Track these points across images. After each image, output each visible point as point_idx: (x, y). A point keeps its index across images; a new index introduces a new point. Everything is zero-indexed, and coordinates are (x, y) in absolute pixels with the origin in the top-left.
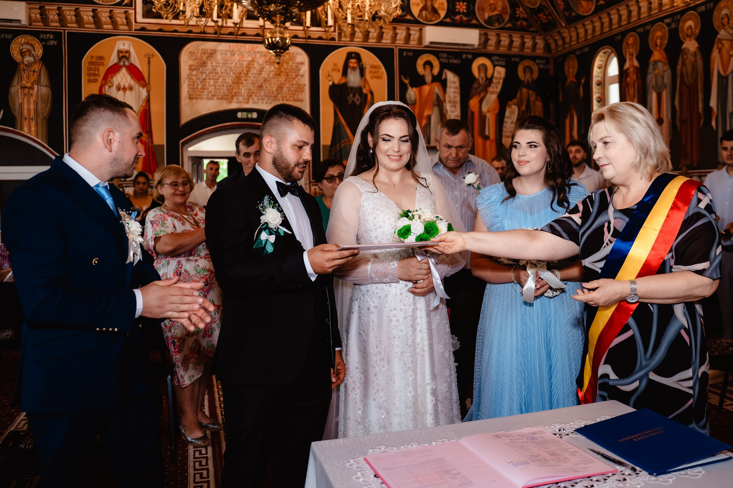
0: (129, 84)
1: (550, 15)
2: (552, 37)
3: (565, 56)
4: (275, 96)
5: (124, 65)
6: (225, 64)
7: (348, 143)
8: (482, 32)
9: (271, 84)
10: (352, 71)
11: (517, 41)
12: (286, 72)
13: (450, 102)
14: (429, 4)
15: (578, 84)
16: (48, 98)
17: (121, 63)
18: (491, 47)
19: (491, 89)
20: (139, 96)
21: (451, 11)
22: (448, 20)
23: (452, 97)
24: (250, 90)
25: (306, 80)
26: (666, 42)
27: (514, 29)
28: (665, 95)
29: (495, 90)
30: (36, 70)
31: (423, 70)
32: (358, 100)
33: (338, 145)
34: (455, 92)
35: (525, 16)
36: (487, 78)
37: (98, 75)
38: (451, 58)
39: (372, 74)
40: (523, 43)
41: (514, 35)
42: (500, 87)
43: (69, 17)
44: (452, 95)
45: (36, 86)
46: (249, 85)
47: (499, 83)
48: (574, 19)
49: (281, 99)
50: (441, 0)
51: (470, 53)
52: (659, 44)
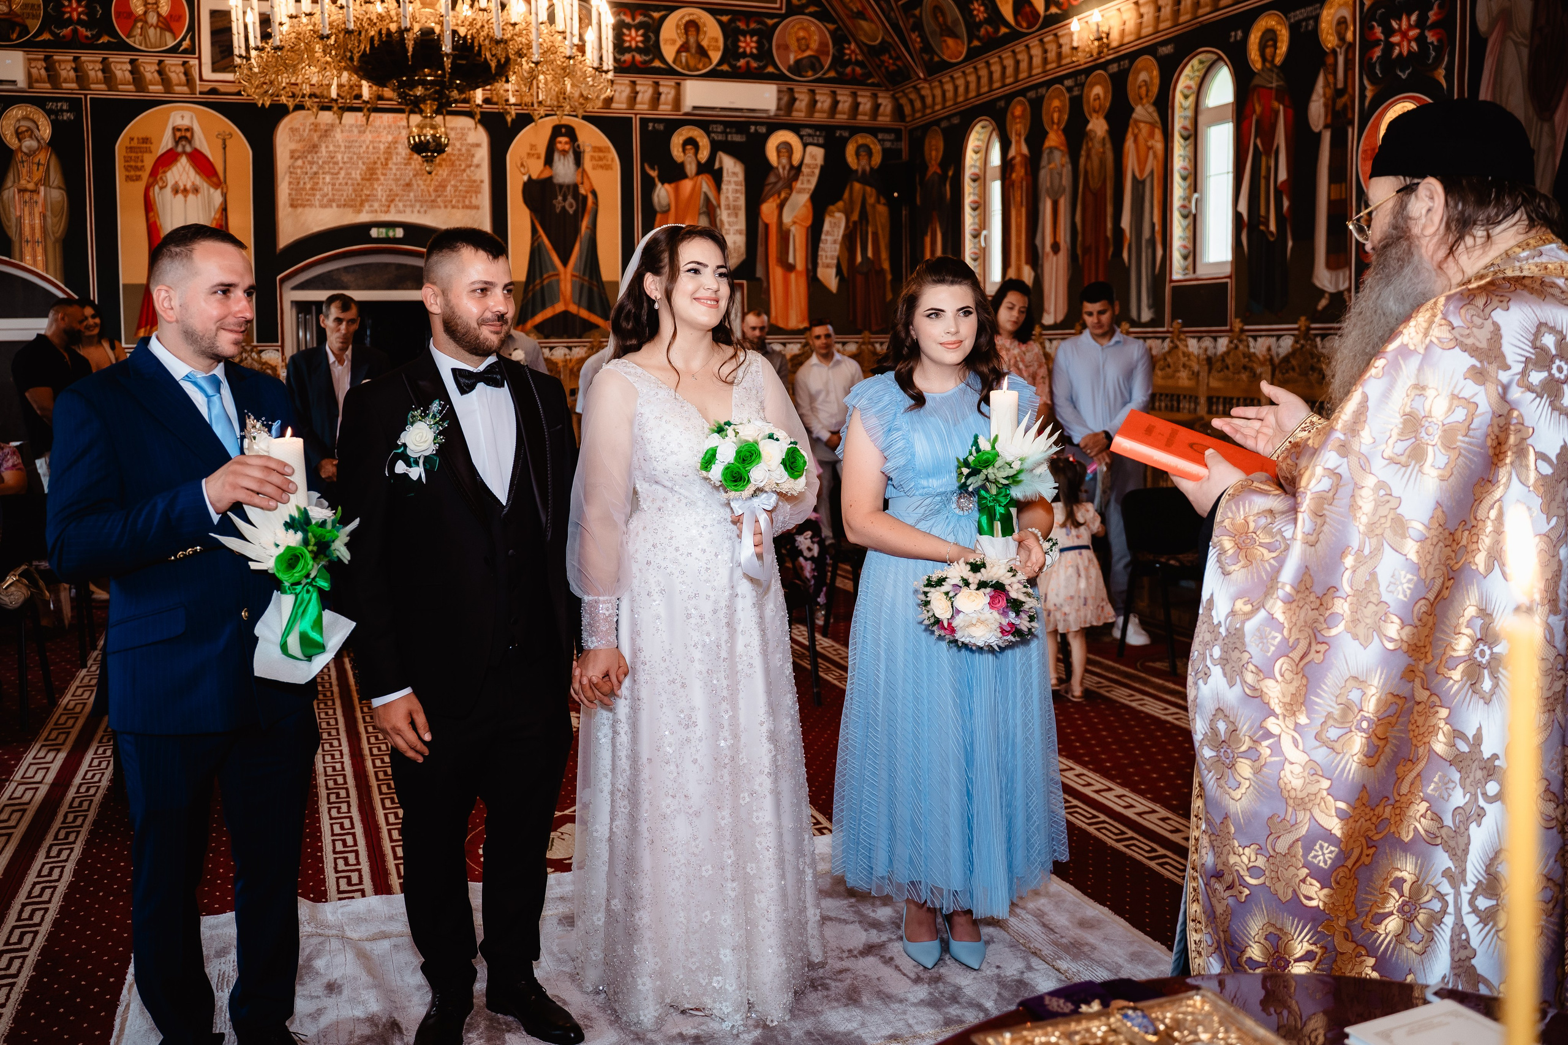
0: (193, 184)
1: (898, 58)
2: (906, 95)
3: (926, 128)
4: (433, 201)
5: (184, 152)
6: (349, 147)
7: (554, 278)
8: (784, 87)
9: (425, 181)
10: (562, 157)
11: (845, 102)
12: (450, 160)
13: (728, 207)
14: (692, 40)
15: (943, 177)
16: (63, 207)
17: (180, 149)
18: (800, 113)
19: (798, 185)
20: (209, 203)
21: (731, 53)
22: (725, 67)
23: (731, 198)
24: (391, 190)
25: (484, 174)
26: (1066, 117)
27: (841, 80)
28: (1064, 204)
29: (805, 186)
30: (42, 162)
31: (682, 154)
32: (571, 206)
33: (538, 281)
34: (736, 191)
35: (860, 58)
36: (792, 167)
37: (142, 168)
38: (730, 133)
39: (595, 162)
40: (856, 106)
41: (839, 91)
42: (814, 181)
43: (92, 74)
44: (731, 196)
45: (42, 188)
46: (390, 182)
47: (812, 174)
48: (937, 68)
49: (442, 205)
50: (712, 32)
51: (762, 124)
52: (1056, 120)
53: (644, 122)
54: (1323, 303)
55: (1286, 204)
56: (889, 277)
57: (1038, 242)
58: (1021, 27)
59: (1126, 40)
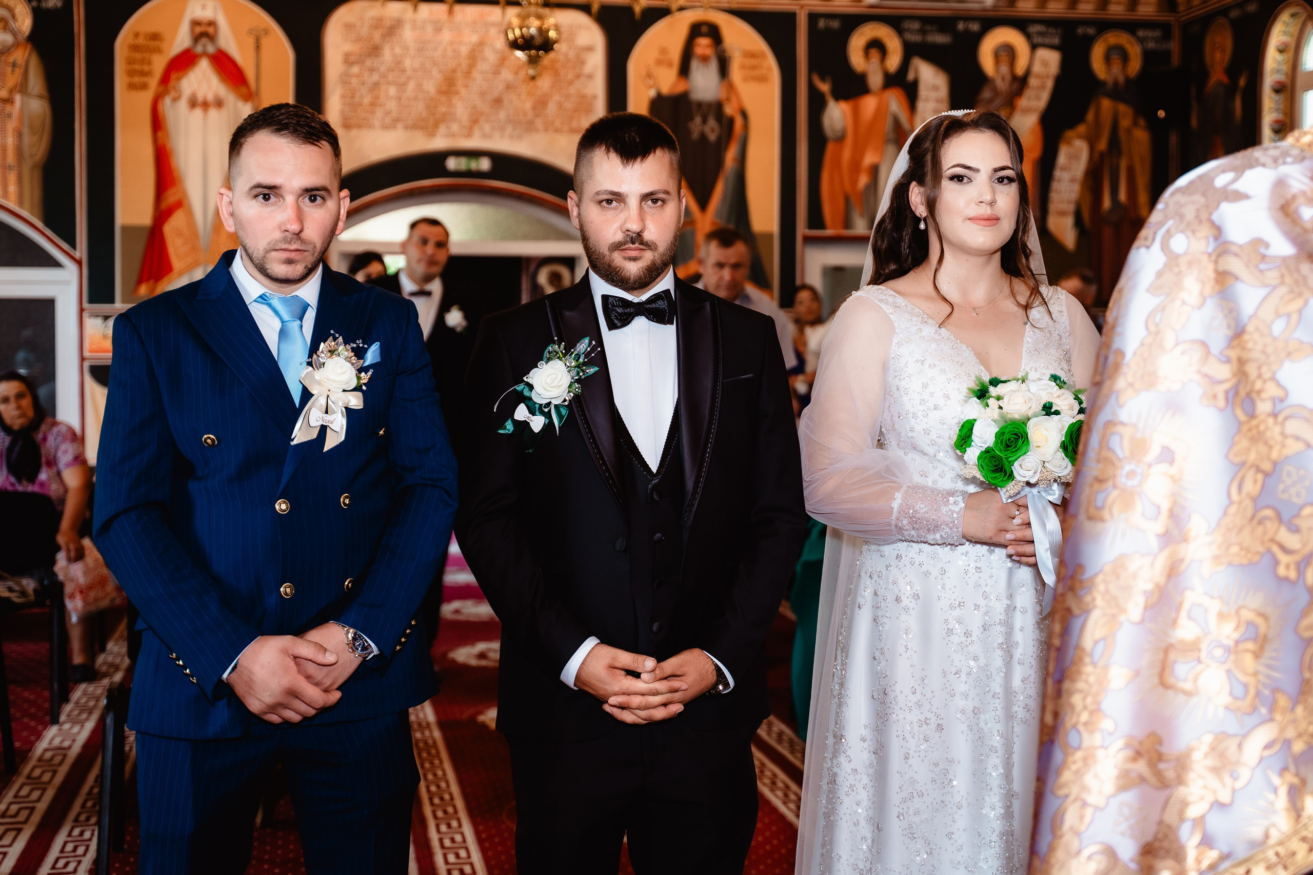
0: (216, 95)
3: (1206, 21)
4: (529, 123)
5: (205, 54)
6: (421, 50)
7: (688, 227)
9: (519, 95)
10: (702, 66)
15: (1231, 89)
16: (45, 123)
18: (1027, 3)
19: (1023, 102)
24: (474, 107)
25: (598, 85)
29: (1033, 103)
30: (19, 62)
31: (863, 61)
32: (713, 131)
36: (1014, 78)
37: (148, 74)
38: (930, 32)
39: (746, 72)
42: (1045, 96)
46: (474, 96)
47: (1043, 87)
49: (541, 127)
51: (973, 19)
53: (813, 17)
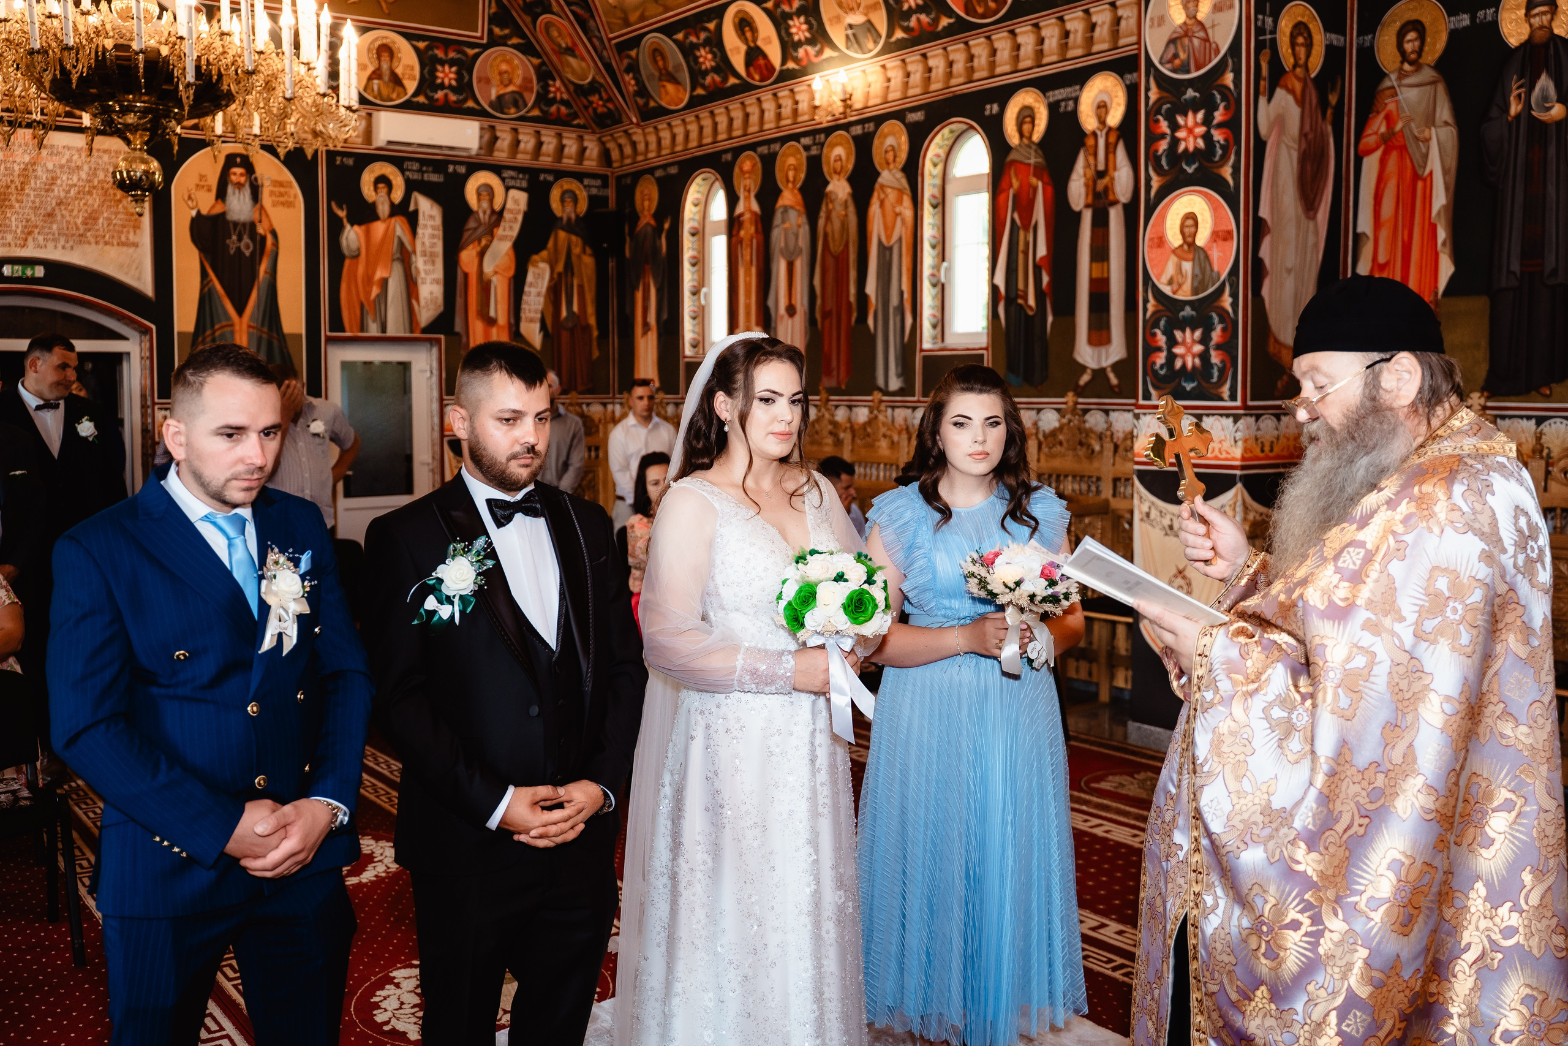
1: (610, 100)
2: (615, 139)
3: (637, 176)
4: (81, 235)
7: (228, 329)
8: (486, 124)
9: (72, 211)
10: (237, 191)
11: (549, 143)
12: (103, 188)
13: (424, 254)
14: (385, 66)
15: (659, 229)
18: (501, 154)
19: (499, 232)
21: (427, 83)
22: (421, 99)
23: (427, 244)
24: (28, 221)
26: (802, 176)
27: (546, 119)
28: (800, 266)
29: (507, 233)
31: (373, 194)
32: (248, 247)
33: (208, 332)
34: (433, 236)
35: (565, 96)
36: (493, 211)
38: (426, 172)
39: (274, 198)
40: (561, 148)
41: (543, 132)
42: (517, 227)
44: (427, 241)
46: (27, 211)
47: (515, 220)
48: (652, 113)
49: (93, 240)
50: (407, 60)
51: (461, 163)
52: (791, 179)
53: (331, 155)
54: (1085, 378)
55: (1045, 279)
56: (595, 333)
57: (771, 303)
58: (753, 79)
59: (871, 103)
